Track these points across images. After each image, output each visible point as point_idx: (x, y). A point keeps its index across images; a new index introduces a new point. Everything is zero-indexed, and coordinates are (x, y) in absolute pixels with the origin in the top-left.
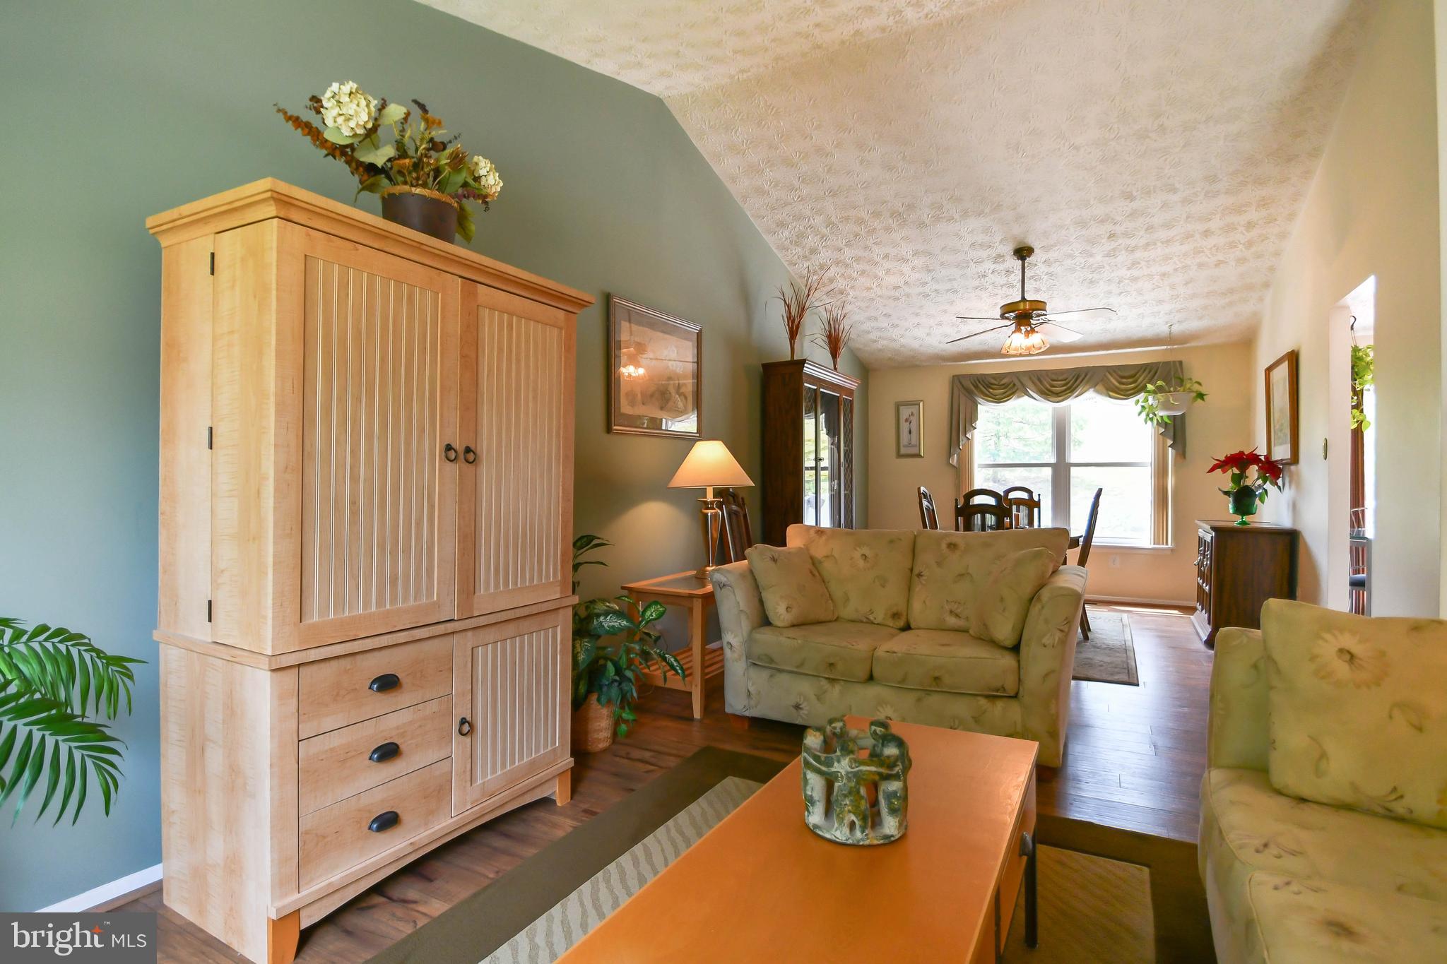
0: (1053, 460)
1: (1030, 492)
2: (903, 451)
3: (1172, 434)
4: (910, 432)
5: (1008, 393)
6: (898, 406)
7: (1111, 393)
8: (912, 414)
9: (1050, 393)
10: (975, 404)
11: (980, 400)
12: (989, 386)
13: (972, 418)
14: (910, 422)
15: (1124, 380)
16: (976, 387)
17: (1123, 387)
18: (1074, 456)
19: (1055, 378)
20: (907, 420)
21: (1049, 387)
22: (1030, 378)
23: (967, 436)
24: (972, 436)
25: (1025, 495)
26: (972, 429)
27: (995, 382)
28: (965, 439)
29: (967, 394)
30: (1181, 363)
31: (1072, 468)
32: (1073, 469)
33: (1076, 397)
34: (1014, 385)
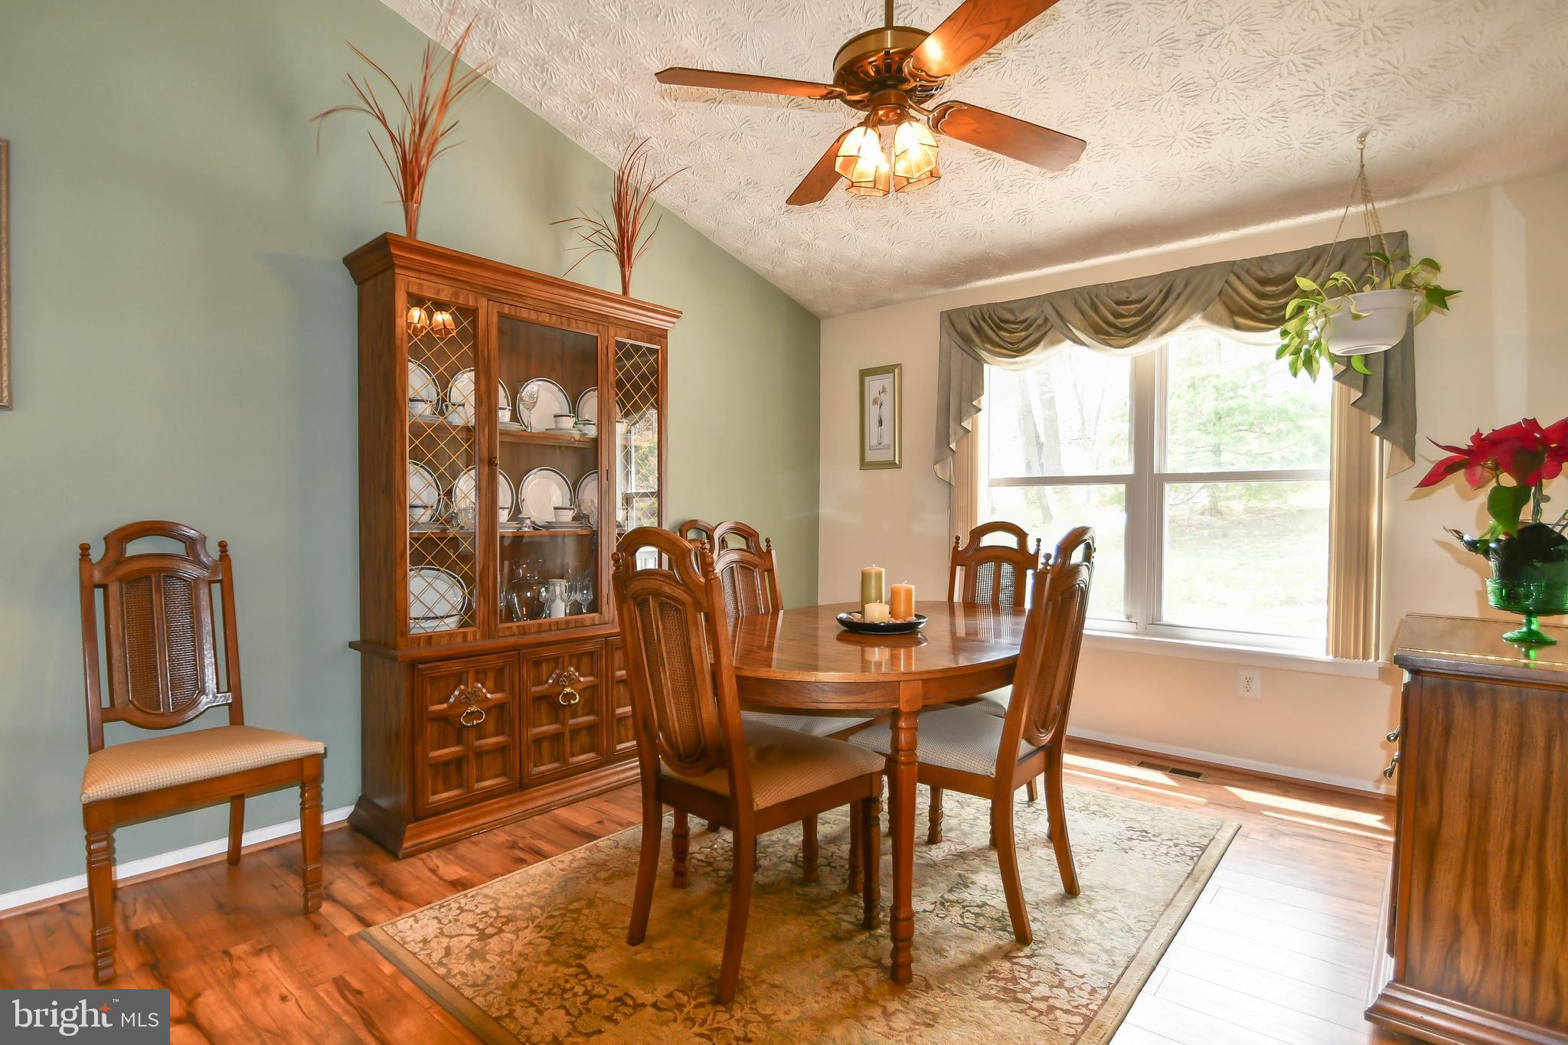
0: (1129, 469)
1: (1021, 535)
2: (870, 457)
3: (1380, 401)
4: (881, 423)
5: (1032, 338)
6: (864, 374)
7: (1240, 320)
8: (884, 391)
9: (1112, 331)
10: (980, 362)
11: (984, 355)
12: (999, 324)
13: (973, 387)
14: (881, 405)
15: (1270, 289)
16: (978, 330)
17: (1265, 303)
18: (1173, 459)
19: (1123, 296)
20: (875, 402)
21: (1111, 318)
22: (1076, 304)
23: (963, 424)
24: (974, 424)
25: (1009, 541)
26: (973, 410)
27: (1012, 318)
28: (960, 432)
29: (963, 345)
30: (1404, 235)
31: (1167, 487)
32: (1171, 492)
33: (1165, 332)
34: (1046, 320)
